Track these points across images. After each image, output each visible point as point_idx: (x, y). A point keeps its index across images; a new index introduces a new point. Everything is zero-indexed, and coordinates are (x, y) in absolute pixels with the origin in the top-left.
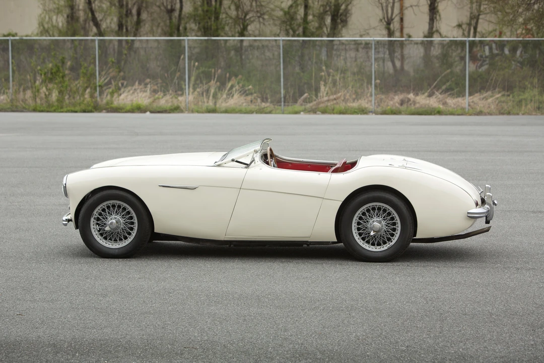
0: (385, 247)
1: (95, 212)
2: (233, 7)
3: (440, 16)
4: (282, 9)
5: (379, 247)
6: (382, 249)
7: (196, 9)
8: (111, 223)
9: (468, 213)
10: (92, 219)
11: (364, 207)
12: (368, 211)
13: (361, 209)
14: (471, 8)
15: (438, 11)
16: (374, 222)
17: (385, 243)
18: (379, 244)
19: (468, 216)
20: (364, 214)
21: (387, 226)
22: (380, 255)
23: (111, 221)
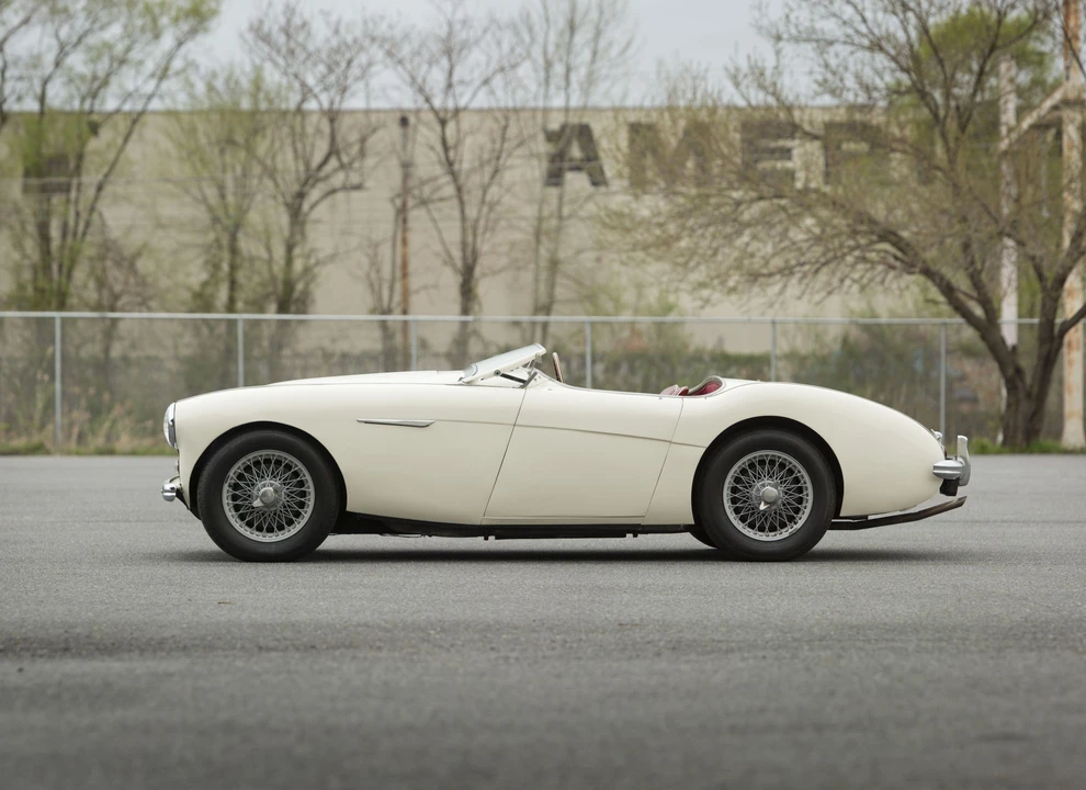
0: (785, 534)
1: (231, 474)
2: (92, 284)
3: (480, 304)
4: (189, 288)
5: (773, 534)
6: (779, 537)
7: (21, 287)
8: (264, 494)
9: (935, 468)
10: (226, 487)
11: (745, 459)
12: (752, 466)
13: (740, 463)
14: (536, 291)
15: (476, 296)
16: (763, 486)
17: (783, 526)
18: (773, 529)
19: (935, 474)
20: (744, 472)
21: (786, 493)
22: (777, 547)
23: (262, 490)
